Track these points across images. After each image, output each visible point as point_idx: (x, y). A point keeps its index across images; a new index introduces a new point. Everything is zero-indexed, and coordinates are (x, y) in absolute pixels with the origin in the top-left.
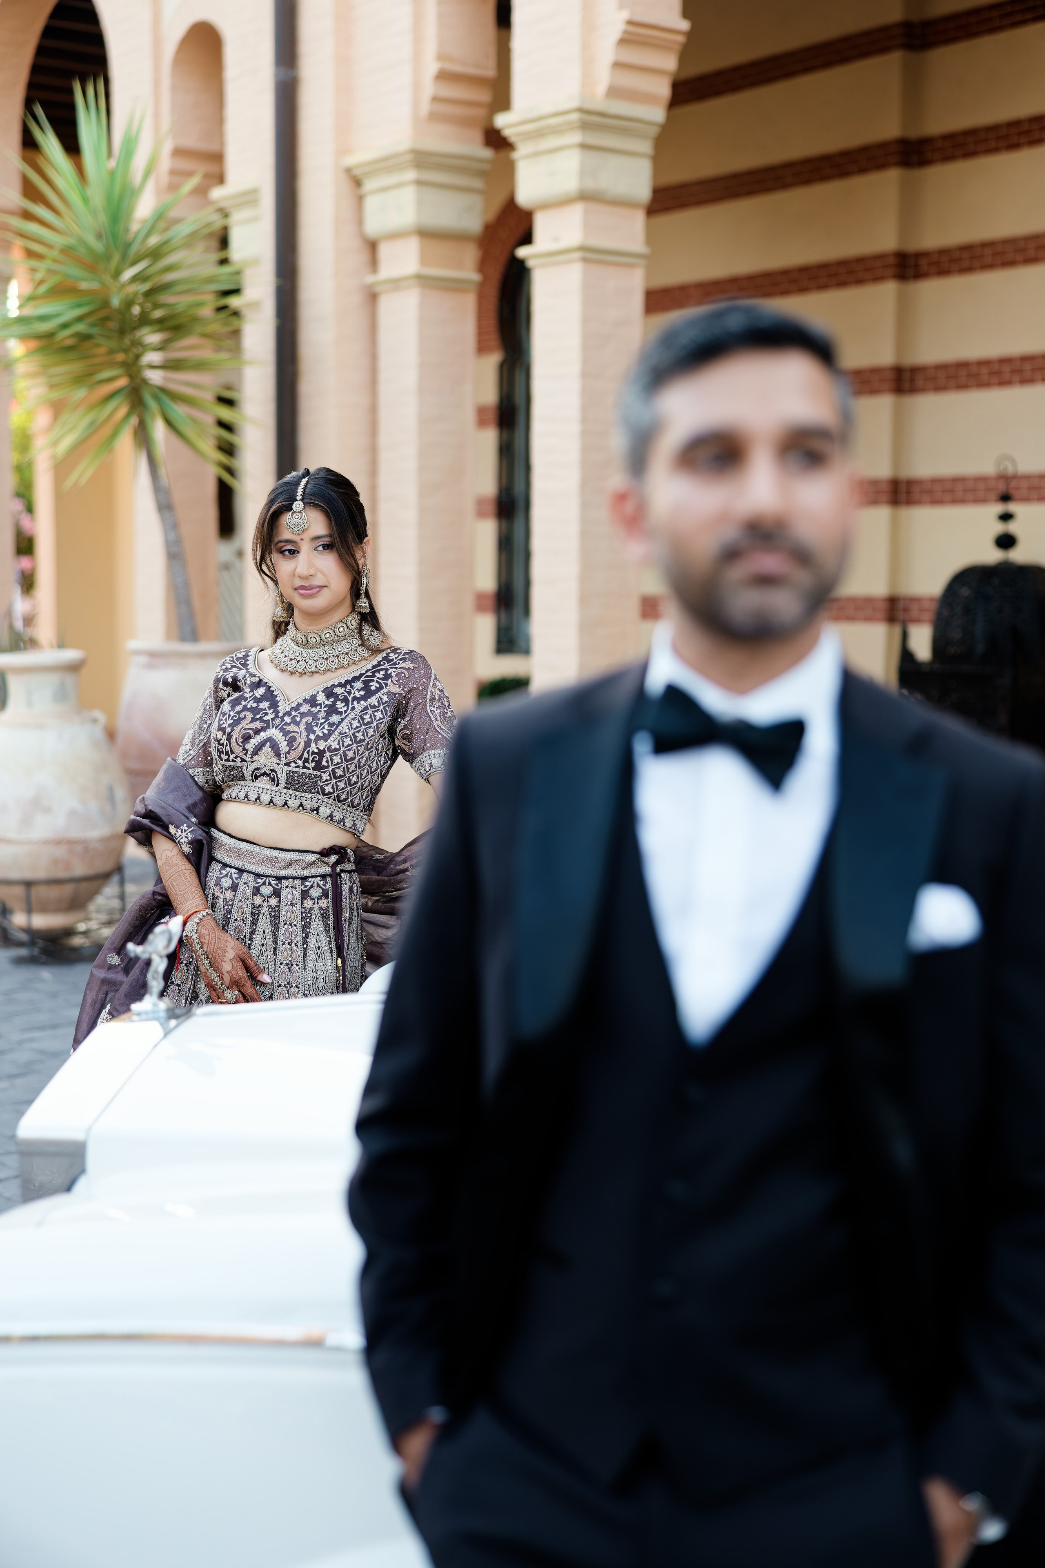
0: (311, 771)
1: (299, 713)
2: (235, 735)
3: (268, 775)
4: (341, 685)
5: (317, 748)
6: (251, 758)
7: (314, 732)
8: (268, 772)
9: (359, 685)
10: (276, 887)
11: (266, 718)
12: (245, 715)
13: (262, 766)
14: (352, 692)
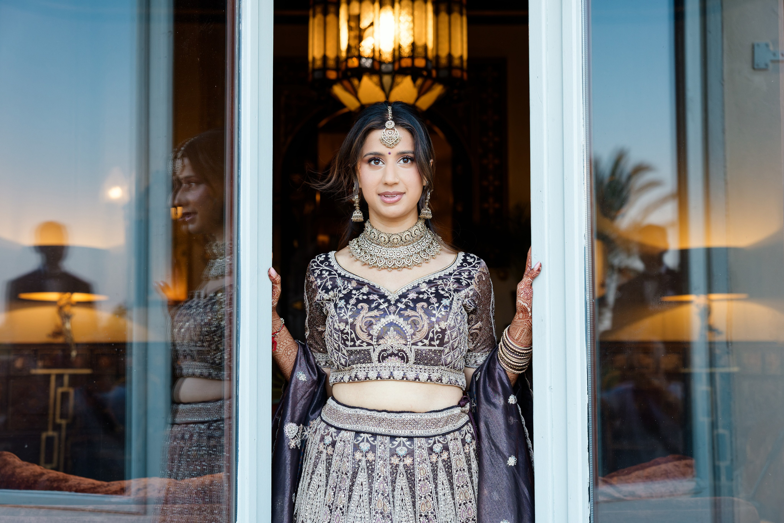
0: (436, 348)
1: (409, 299)
2: (358, 324)
3: (396, 355)
5: (440, 328)
6: (377, 342)
7: (434, 315)
8: (396, 352)
9: (452, 279)
10: (410, 447)
12: (361, 306)
13: (388, 348)
14: (448, 284)
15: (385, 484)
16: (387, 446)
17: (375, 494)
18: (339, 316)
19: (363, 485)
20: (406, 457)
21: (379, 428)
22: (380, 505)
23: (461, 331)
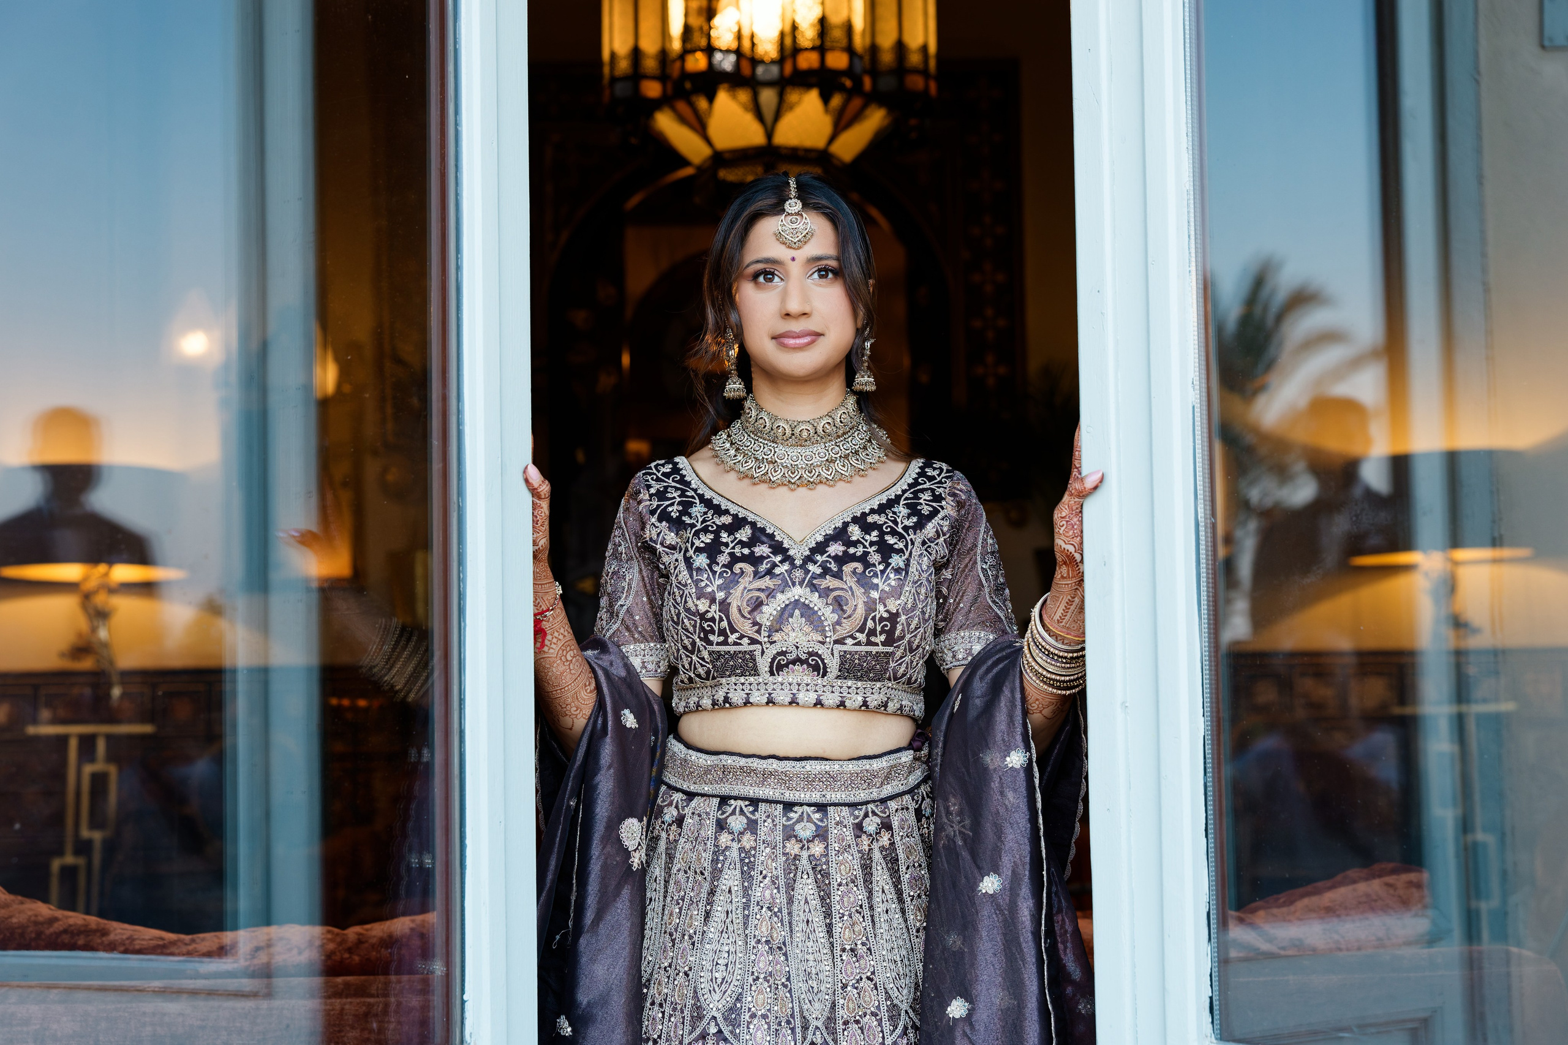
0: (881, 648)
1: (829, 556)
2: (735, 602)
3: (803, 661)
4: (873, 511)
5: (887, 611)
6: (769, 636)
7: (876, 587)
8: (804, 656)
9: (901, 510)
10: (820, 823)
11: (777, 571)
12: (741, 569)
13: (790, 648)
14: (899, 520)
15: (775, 891)
16: (777, 821)
17: (756, 909)
18: (696, 585)
19: (733, 892)
20: (812, 841)
21: (763, 789)
22: (764, 929)
23: (927, 616)
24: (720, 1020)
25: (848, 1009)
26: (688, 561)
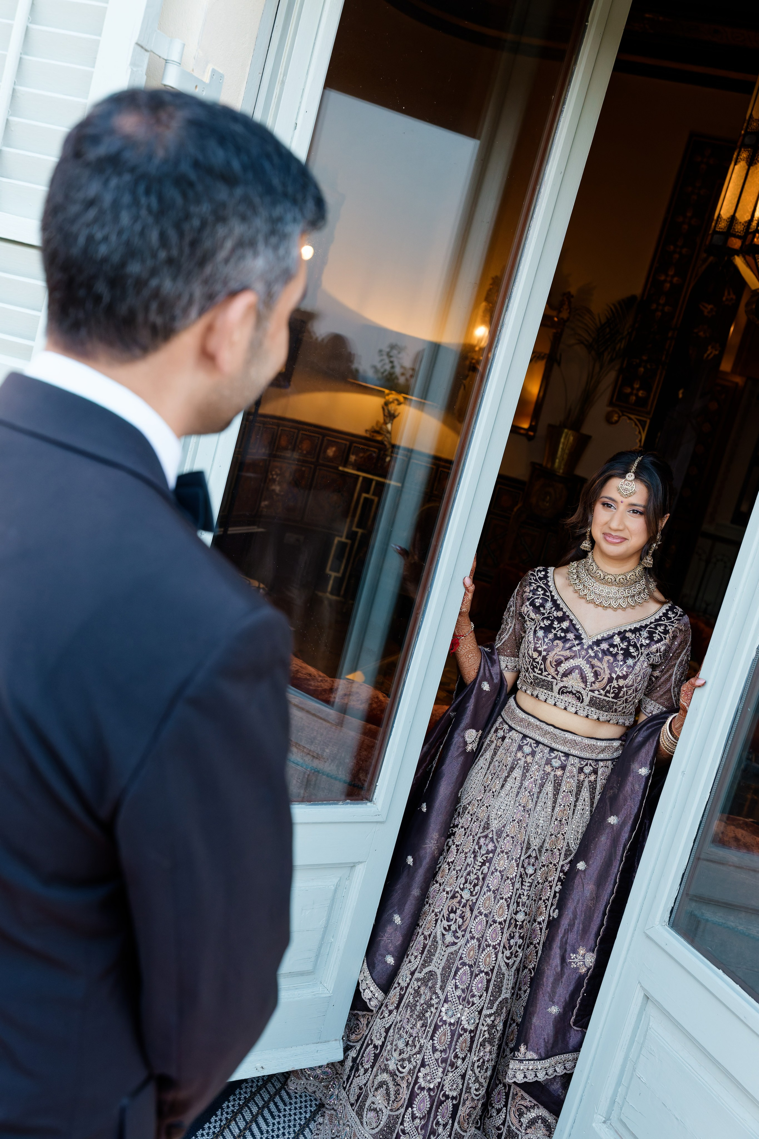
0: (611, 699)
1: (600, 648)
2: (549, 659)
3: (573, 694)
4: (630, 631)
5: (618, 685)
6: (561, 678)
7: (616, 672)
8: (575, 692)
9: (645, 634)
11: (574, 649)
12: (557, 643)
13: (570, 686)
14: (640, 639)
15: (534, 785)
16: (545, 755)
17: (524, 790)
18: (535, 645)
19: (517, 780)
20: (558, 769)
21: (544, 738)
22: (524, 800)
24: (494, 832)
25: (550, 845)
26: (535, 632)
